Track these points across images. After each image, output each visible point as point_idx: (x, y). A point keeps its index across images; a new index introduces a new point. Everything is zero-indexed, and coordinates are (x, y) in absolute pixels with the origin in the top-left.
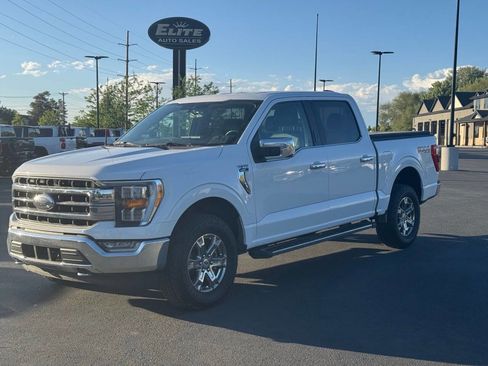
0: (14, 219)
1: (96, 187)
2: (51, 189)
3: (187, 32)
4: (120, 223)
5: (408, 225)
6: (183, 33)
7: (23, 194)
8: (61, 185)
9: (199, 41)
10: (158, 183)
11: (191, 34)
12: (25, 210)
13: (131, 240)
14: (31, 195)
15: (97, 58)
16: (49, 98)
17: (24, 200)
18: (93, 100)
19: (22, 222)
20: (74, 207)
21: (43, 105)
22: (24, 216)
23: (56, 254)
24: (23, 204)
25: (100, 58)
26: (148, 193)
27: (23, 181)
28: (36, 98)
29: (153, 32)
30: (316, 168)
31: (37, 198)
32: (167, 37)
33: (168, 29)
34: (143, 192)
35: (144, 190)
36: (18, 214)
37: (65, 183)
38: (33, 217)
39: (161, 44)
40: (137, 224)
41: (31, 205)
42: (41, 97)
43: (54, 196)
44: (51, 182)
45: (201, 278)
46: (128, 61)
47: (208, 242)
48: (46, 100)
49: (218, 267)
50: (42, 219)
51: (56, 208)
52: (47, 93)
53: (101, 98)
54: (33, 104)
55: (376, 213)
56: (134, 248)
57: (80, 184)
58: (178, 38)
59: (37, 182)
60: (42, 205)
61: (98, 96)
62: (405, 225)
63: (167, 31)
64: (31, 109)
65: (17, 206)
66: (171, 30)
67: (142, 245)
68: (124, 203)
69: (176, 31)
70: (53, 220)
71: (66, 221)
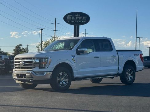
0: (15, 69)
1: (35, 59)
2: (24, 60)
3: (80, 18)
4: (40, 68)
5: (131, 78)
6: (78, 18)
7: (17, 62)
8: (26, 59)
9: (85, 22)
10: (50, 58)
11: (82, 19)
12: (17, 66)
13: (43, 72)
14: (19, 62)
15: (41, 29)
16: (21, 47)
17: (17, 63)
18: (39, 47)
19: (16, 69)
20: (29, 64)
21: (19, 50)
22: (17, 68)
23: (25, 76)
24: (17, 65)
25: (43, 29)
26: (47, 60)
27: (17, 59)
28: (16, 47)
29: (65, 18)
30: (96, 57)
31: (20, 63)
32: (72, 20)
33: (72, 17)
34: (46, 60)
35: (46, 59)
36: (15, 68)
37: (27, 58)
38: (19, 68)
39: (69, 23)
40: (44, 68)
41: (19, 65)
42: (18, 47)
43: (25, 62)
44: (24, 59)
45: (61, 83)
46: (55, 31)
47: (63, 74)
48: (20, 48)
49: (66, 81)
50: (22, 68)
51: (25, 65)
52: (21, 45)
53: (43, 46)
54: (14, 50)
55: (118, 73)
56: (44, 74)
57: (31, 58)
58: (76, 20)
59: (21, 59)
60: (22, 64)
61: (41, 46)
62: (130, 78)
63: (72, 18)
64: (14, 52)
65: (15, 65)
66: (73, 17)
67: (46, 73)
68: (41, 63)
69: (75, 17)
70: (24, 68)
71: (27, 68)
